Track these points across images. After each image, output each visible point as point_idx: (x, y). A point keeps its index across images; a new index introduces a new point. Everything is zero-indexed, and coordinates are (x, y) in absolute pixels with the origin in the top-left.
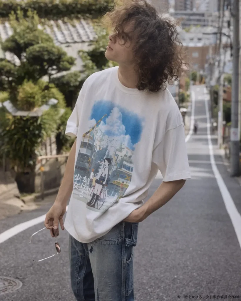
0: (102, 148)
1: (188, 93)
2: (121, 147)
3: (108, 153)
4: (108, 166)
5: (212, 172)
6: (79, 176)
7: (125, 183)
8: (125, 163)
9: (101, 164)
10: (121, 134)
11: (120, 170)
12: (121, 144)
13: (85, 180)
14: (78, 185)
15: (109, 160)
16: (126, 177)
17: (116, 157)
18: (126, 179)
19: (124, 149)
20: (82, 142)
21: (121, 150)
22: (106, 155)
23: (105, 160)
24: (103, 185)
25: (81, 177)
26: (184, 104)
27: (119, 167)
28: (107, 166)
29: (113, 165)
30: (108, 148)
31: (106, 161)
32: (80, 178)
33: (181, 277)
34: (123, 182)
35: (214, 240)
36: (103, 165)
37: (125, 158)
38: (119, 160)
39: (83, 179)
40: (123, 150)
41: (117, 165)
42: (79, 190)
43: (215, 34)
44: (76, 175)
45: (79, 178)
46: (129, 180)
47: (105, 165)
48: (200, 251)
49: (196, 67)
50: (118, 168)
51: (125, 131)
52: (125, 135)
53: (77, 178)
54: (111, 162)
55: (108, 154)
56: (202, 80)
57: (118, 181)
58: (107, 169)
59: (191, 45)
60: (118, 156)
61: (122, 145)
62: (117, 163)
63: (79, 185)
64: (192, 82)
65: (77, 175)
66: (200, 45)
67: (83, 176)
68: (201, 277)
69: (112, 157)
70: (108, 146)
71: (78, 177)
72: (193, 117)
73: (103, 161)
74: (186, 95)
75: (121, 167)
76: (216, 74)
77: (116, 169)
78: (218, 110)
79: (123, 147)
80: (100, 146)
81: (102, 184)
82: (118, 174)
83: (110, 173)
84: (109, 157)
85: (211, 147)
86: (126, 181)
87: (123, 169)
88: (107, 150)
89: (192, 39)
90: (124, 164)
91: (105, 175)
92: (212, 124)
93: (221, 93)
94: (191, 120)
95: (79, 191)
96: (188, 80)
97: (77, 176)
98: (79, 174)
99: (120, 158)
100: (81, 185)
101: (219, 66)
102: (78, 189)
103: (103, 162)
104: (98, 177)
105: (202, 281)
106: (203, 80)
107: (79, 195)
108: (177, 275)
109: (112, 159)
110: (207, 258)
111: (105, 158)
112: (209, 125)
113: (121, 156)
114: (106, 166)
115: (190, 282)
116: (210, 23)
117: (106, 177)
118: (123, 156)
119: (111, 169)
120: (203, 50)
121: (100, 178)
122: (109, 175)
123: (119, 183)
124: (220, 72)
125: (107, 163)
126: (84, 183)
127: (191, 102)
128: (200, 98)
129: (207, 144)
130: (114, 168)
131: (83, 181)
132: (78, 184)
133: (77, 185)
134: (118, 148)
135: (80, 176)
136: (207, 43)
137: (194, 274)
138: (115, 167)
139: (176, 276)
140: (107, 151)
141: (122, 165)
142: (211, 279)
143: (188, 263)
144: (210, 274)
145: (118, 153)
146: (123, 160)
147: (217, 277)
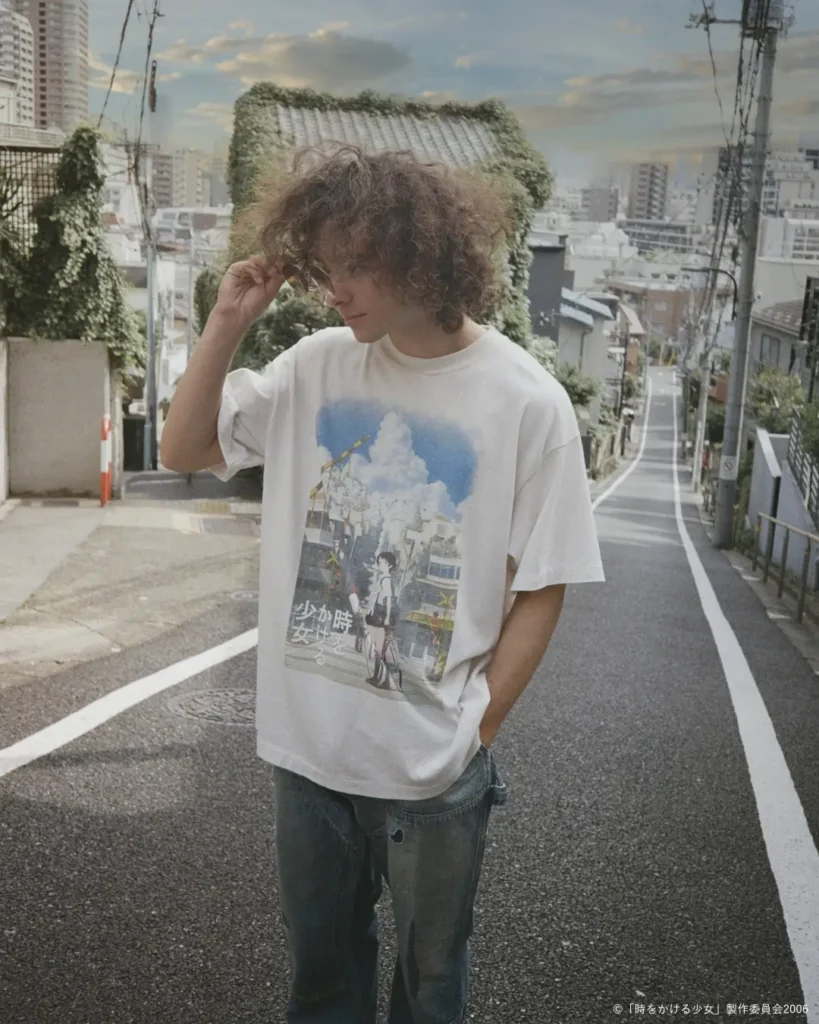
0: (367, 529)
1: (641, 380)
2: (420, 518)
3: (386, 538)
4: (389, 575)
5: (678, 537)
6: (310, 607)
7: (441, 617)
8: (434, 559)
9: (370, 570)
10: (414, 481)
11: (421, 580)
12: (419, 508)
13: (322, 618)
14: (309, 633)
15: (391, 558)
16: (440, 599)
17: (408, 547)
18: (440, 604)
19: (428, 521)
20: (309, 513)
21: (419, 525)
22: (380, 545)
23: (380, 560)
24: (387, 628)
25: (314, 609)
26: (631, 401)
27: (419, 573)
28: (387, 574)
29: (402, 571)
30: (384, 526)
31: (383, 561)
32: (311, 613)
33: (612, 725)
34: (436, 614)
35: (676, 665)
36: (375, 574)
37: (435, 544)
38: (417, 554)
39: (318, 614)
40: (425, 524)
41: (415, 568)
42: (311, 645)
43: (705, 270)
44: (302, 605)
45: (309, 612)
46: (452, 606)
47: (381, 573)
48: (651, 682)
49: (660, 330)
50: (417, 576)
51: (427, 473)
52: (429, 483)
53: (303, 613)
54: (397, 562)
55: (386, 543)
56: (669, 358)
57: (421, 611)
58: (387, 583)
59: (655, 286)
60: (413, 544)
61: (421, 511)
62: (412, 563)
63: (311, 630)
64: (650, 359)
65: (305, 603)
66: (672, 287)
67: (318, 606)
68: (651, 731)
69: (398, 549)
70: (383, 520)
71: (306, 609)
72: (646, 427)
73: (373, 563)
74: (635, 383)
75: (426, 573)
76: (700, 348)
77: (413, 579)
78: (698, 418)
79: (425, 516)
80: (362, 523)
81: (382, 625)
82: (420, 593)
83: (398, 593)
84: (390, 550)
85: (677, 486)
86: (443, 609)
87: (429, 576)
88: (382, 530)
89: (656, 276)
90: (432, 563)
91: (385, 599)
92: (684, 443)
93: (706, 385)
94: (641, 431)
95: (311, 649)
96: (642, 354)
97: (304, 606)
98: (308, 602)
99: (419, 548)
100: (315, 631)
101: (706, 332)
102: (311, 643)
103: (375, 566)
104: (370, 609)
105: (652, 736)
106: (673, 357)
107: (314, 660)
108: (605, 720)
109: (398, 552)
110: (662, 696)
111: (377, 553)
112: (676, 445)
113: (422, 543)
114: (382, 576)
115: (630, 736)
116: (696, 247)
117: (389, 605)
118: (427, 541)
119: (399, 580)
120: (678, 299)
121: (375, 611)
122: (394, 598)
123: (426, 617)
124: (706, 345)
125: (384, 566)
126: (322, 626)
127: (646, 397)
128: (663, 391)
129: (672, 481)
130: (407, 579)
131: (319, 619)
132: (307, 630)
133: (306, 633)
134: (411, 520)
135: (312, 606)
136: (687, 284)
137: (638, 722)
138: (410, 574)
139: (602, 723)
140: (382, 534)
141: (427, 568)
142: (669, 734)
143: (627, 701)
144: (667, 726)
145: (411, 535)
146: (427, 552)
147: (680, 733)
